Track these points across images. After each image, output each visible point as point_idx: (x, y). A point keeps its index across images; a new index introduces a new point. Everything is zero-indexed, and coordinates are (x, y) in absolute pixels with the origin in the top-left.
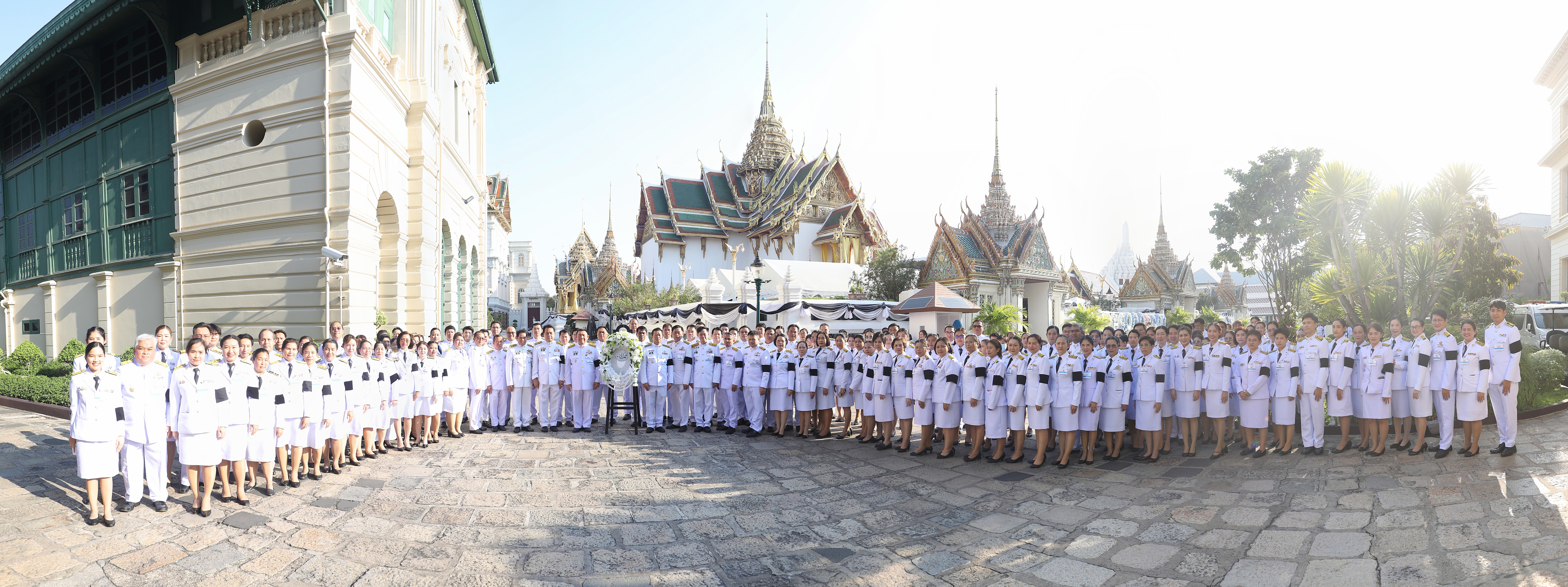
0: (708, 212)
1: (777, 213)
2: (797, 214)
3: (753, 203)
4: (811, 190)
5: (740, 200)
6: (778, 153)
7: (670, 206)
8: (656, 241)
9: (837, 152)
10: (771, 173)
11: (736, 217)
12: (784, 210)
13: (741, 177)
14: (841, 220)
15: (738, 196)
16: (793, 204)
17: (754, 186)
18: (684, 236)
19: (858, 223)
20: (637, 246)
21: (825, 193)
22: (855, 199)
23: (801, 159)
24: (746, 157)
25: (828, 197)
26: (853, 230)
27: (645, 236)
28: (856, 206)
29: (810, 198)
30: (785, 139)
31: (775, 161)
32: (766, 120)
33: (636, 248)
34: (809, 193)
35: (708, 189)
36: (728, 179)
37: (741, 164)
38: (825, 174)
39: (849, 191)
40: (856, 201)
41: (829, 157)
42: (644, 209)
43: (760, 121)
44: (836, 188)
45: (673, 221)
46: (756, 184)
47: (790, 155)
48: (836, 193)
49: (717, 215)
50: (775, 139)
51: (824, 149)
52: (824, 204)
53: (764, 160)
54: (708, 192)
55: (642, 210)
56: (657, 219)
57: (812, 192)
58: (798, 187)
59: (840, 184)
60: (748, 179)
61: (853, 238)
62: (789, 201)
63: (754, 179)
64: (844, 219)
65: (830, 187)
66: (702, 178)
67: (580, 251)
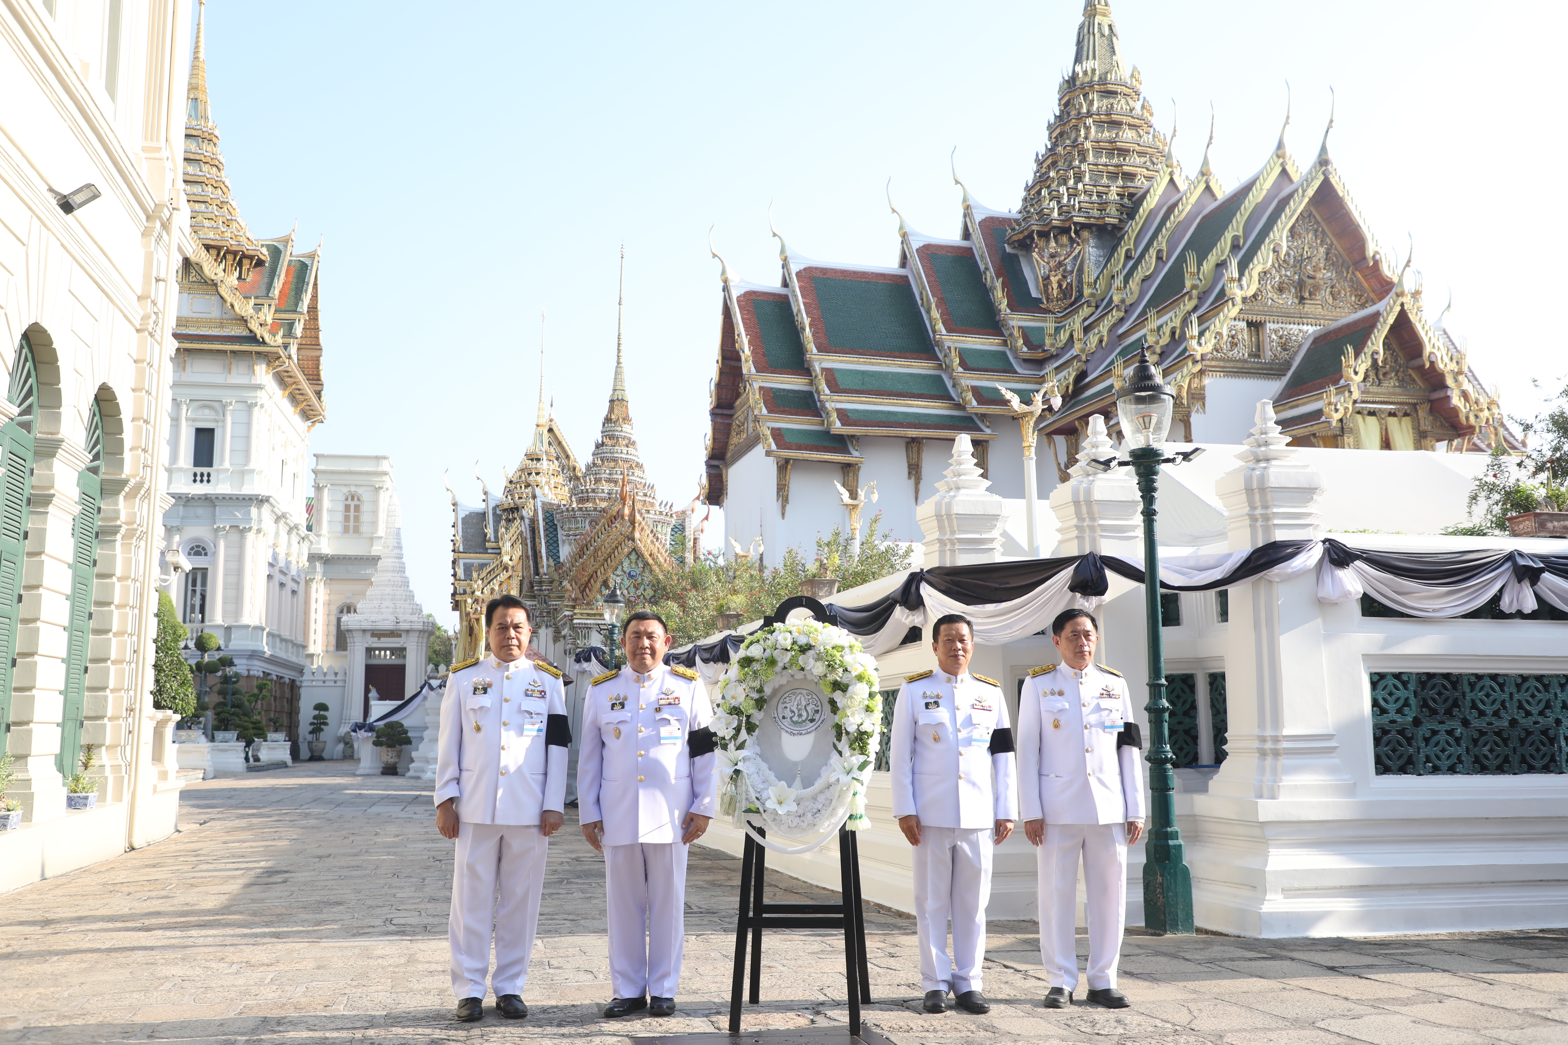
0: (925, 364)
1: (1133, 352)
2: (1198, 349)
3: (1057, 330)
4: (1241, 273)
5: (1017, 321)
6: (1129, 176)
7: (811, 347)
8: (768, 453)
9: (1324, 149)
10: (1109, 235)
11: (1008, 372)
12: (1157, 343)
13: (1019, 253)
14: (1347, 360)
15: (1012, 311)
16: (1185, 322)
17: (1060, 277)
18: (853, 436)
19: (1407, 367)
20: (712, 472)
21: (1286, 281)
22: (1388, 292)
23: (1202, 186)
24: (1033, 195)
25: (1296, 293)
26: (1391, 390)
27: (735, 440)
28: (1396, 314)
29: (1238, 300)
30: (1152, 131)
31: (1122, 199)
32: (1092, 81)
33: (710, 477)
34: (1236, 284)
35: (921, 293)
36: (982, 261)
37: (1019, 216)
38: (1287, 223)
39: (1368, 267)
40: (1394, 296)
41: (1295, 168)
42: (731, 359)
43: (1075, 85)
44: (1322, 261)
45: (818, 393)
46: (1065, 271)
47: (1167, 178)
48: (1322, 279)
49: (950, 370)
50: (1121, 134)
51: (1280, 145)
52: (1287, 316)
53: (1087, 198)
54: (922, 305)
55: (727, 362)
56: (771, 389)
57: (1244, 279)
58: (1199, 270)
59: (1336, 249)
60: (1042, 257)
61: (1392, 414)
62: (1172, 314)
63: (1060, 256)
64: (1356, 358)
65: (1302, 261)
66: (904, 262)
67: (533, 478)
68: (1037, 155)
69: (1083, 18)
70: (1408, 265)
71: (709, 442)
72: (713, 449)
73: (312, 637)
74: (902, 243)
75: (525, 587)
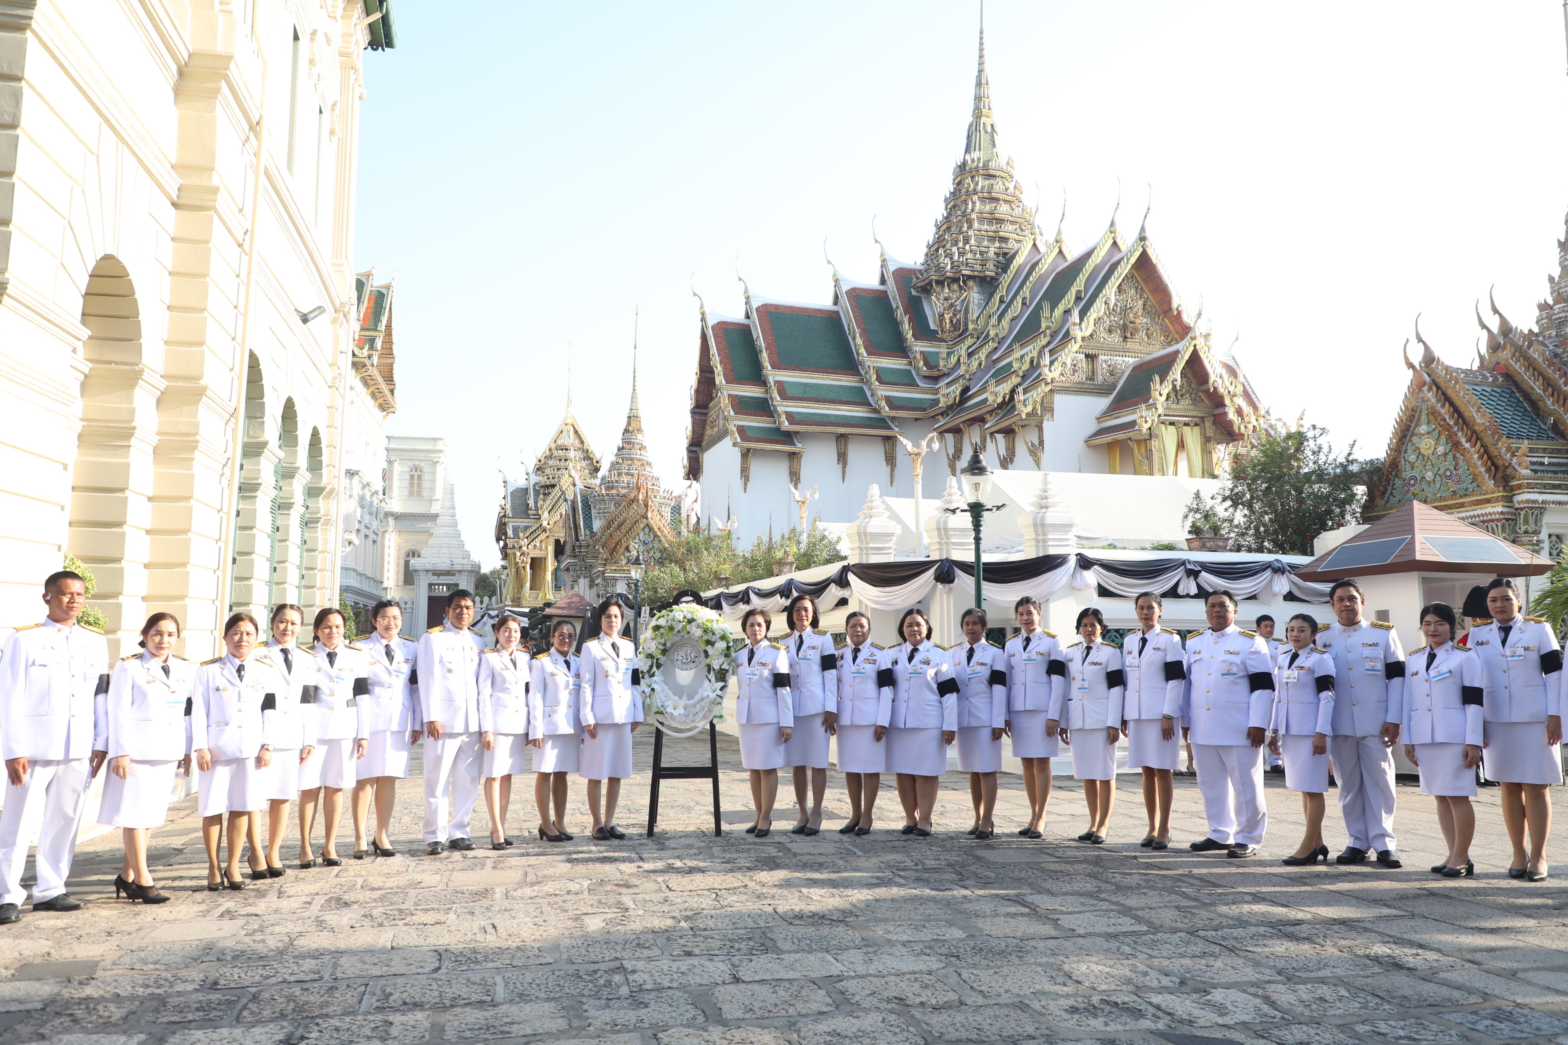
0: (851, 378)
1: (1003, 374)
2: (1049, 374)
3: (949, 355)
4: (1082, 319)
5: (919, 347)
6: (1004, 240)
7: (767, 364)
8: (735, 445)
9: (1143, 229)
10: (988, 284)
11: (912, 386)
12: (1020, 368)
13: (922, 295)
14: (1155, 385)
15: (916, 339)
16: (1040, 354)
17: (951, 314)
18: (797, 433)
19: (1197, 391)
20: (692, 455)
21: (1114, 324)
22: (1187, 334)
23: (1057, 250)
24: (933, 252)
25: (1121, 334)
26: (1186, 407)
27: (709, 432)
28: (1191, 352)
29: (1079, 339)
30: (1021, 205)
31: (998, 257)
32: (977, 167)
33: (690, 459)
34: (1078, 327)
35: (848, 324)
36: (894, 301)
37: (922, 267)
38: (1115, 282)
39: (1173, 315)
40: (1190, 338)
41: (1123, 241)
42: (706, 372)
43: (965, 169)
44: (1141, 310)
45: (772, 400)
46: (955, 310)
47: (1032, 242)
48: (1141, 323)
49: (869, 383)
50: (998, 207)
51: (1112, 224)
52: (1114, 351)
53: (972, 256)
54: (849, 333)
55: (703, 374)
56: (737, 396)
57: (1083, 323)
58: (1051, 315)
59: (1151, 302)
60: (938, 300)
61: (1186, 424)
62: (1031, 347)
63: (952, 299)
64: (1161, 383)
65: (1126, 310)
66: (836, 301)
67: (562, 463)
68: (936, 221)
69: (972, 119)
70: (1200, 313)
71: (689, 434)
72: (692, 439)
73: (386, 574)
74: (835, 286)
75: (568, 549)
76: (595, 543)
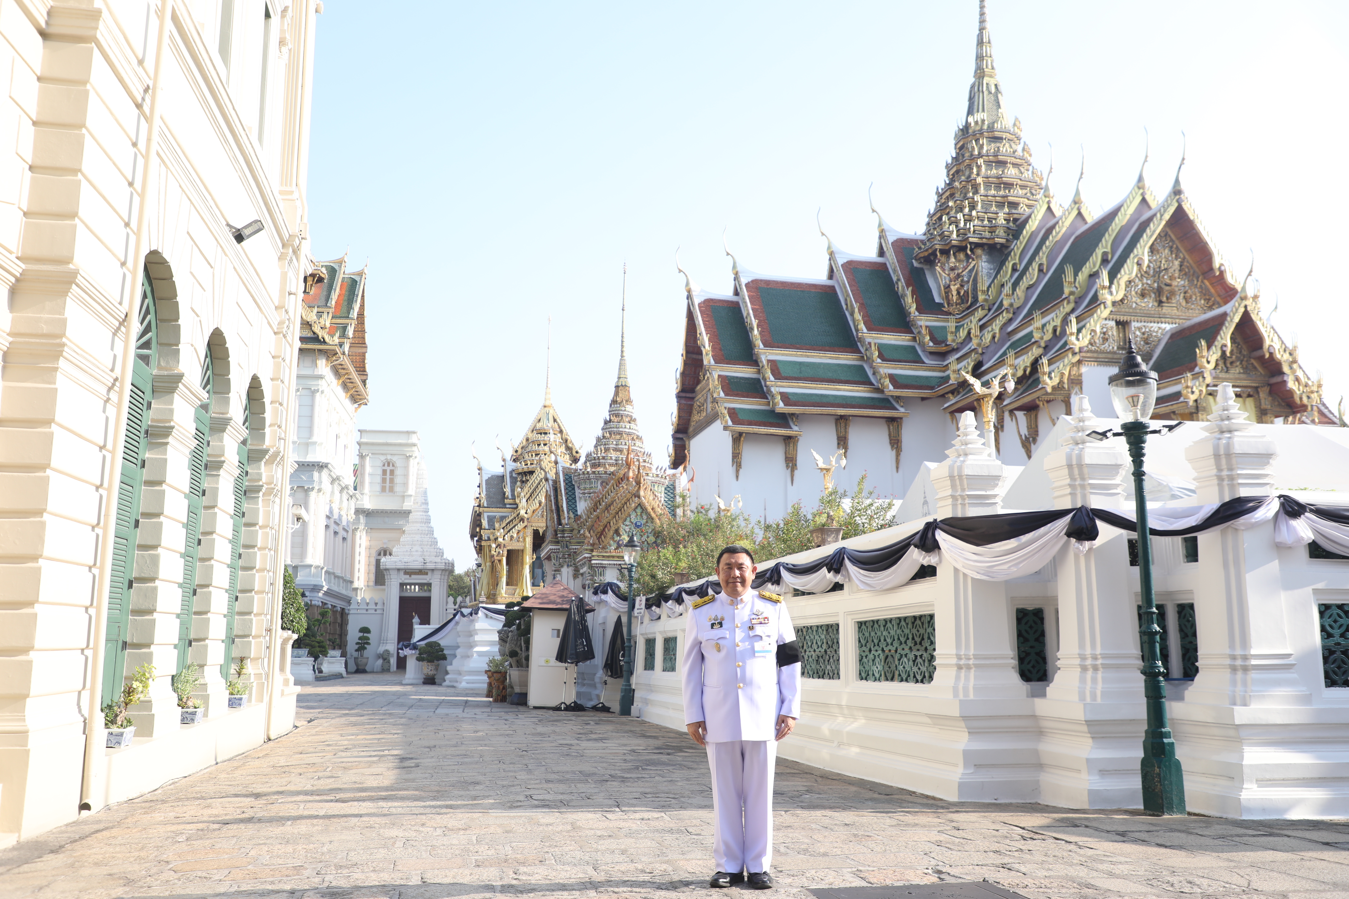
0: (850, 356)
1: (1023, 345)
2: (1075, 345)
3: (958, 328)
4: (1111, 282)
5: (924, 321)
6: (1014, 205)
7: (759, 343)
8: (726, 428)
9: (1177, 182)
10: (998, 252)
11: (917, 363)
12: (1042, 338)
13: (925, 267)
14: (1201, 352)
15: (920, 313)
16: (1065, 321)
17: (958, 286)
18: (793, 414)
19: (1250, 357)
20: (678, 443)
21: (1147, 288)
22: (1232, 297)
23: (1075, 212)
24: (935, 221)
25: (1156, 298)
26: (1237, 376)
27: (696, 418)
28: (1241, 314)
29: (1109, 303)
30: (1031, 168)
31: (1008, 223)
32: (981, 129)
33: (676, 447)
34: (1106, 291)
35: (846, 300)
36: (894, 273)
37: (924, 238)
38: (1148, 241)
39: (1214, 276)
40: (1239, 300)
41: (1153, 197)
42: (693, 353)
43: (968, 133)
44: (1177, 272)
45: (765, 380)
46: (962, 281)
47: (1045, 206)
48: (1177, 286)
49: (870, 361)
50: (1006, 171)
51: (1140, 179)
52: (1148, 316)
53: (980, 223)
54: (847, 309)
55: (690, 355)
56: (727, 376)
57: (1113, 286)
58: (1075, 279)
59: (1188, 262)
60: (944, 270)
61: (1238, 395)
62: (1053, 315)
63: (958, 269)
64: (1209, 348)
65: (1160, 272)
66: (831, 274)
67: (540, 448)
68: (937, 189)
69: (974, 80)
70: (1250, 274)
71: (675, 419)
72: (678, 425)
73: (356, 574)
74: (830, 260)
75: (549, 537)
76: (580, 527)
